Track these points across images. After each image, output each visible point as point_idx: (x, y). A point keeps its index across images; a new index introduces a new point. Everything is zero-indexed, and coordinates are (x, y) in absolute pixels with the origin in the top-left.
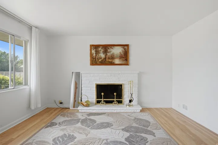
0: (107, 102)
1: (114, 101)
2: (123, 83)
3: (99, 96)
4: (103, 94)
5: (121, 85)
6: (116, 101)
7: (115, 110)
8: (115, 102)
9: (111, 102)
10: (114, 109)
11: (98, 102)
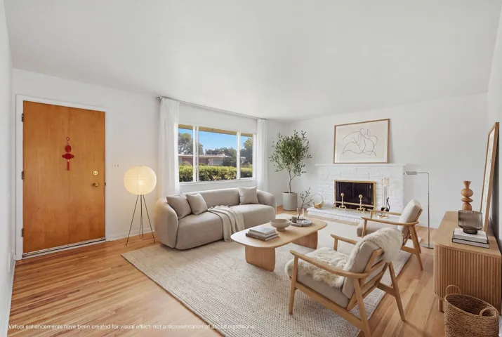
0: (348, 207)
1: (359, 207)
2: (376, 180)
3: (338, 198)
4: (342, 194)
5: (372, 184)
6: (362, 207)
7: (355, 218)
8: (361, 209)
9: (355, 208)
10: (353, 216)
11: (338, 205)
